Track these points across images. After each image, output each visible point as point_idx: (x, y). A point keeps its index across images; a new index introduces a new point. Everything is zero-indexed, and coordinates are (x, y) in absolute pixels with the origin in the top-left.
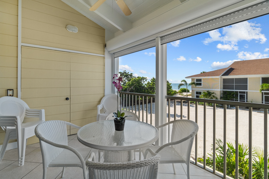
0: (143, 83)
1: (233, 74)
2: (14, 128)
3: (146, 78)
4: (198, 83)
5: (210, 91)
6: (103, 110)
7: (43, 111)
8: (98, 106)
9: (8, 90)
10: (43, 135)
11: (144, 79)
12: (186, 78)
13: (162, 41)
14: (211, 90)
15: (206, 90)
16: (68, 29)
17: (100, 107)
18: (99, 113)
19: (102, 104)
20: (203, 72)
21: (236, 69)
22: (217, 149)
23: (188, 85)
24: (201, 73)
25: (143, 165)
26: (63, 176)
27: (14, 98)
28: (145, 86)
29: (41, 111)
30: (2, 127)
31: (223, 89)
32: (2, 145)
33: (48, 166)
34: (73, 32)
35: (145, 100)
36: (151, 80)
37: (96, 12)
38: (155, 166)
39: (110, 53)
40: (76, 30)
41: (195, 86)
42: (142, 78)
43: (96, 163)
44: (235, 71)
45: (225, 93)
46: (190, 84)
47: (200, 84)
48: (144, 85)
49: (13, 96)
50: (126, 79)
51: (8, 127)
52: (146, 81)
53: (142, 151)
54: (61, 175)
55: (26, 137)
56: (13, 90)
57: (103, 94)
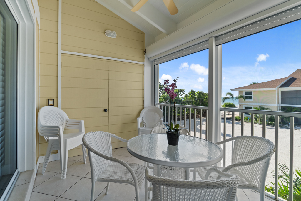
0: (180, 96)
1: (296, 85)
2: (57, 138)
3: (184, 90)
4: (247, 96)
5: (263, 107)
6: (142, 124)
7: (83, 122)
8: (138, 119)
9: (49, 99)
10: (92, 146)
11: (181, 92)
12: (232, 90)
13: (217, 42)
14: (265, 105)
15: (258, 105)
16: (106, 35)
17: (140, 120)
18: (139, 126)
19: (142, 117)
20: (254, 83)
21: (300, 79)
22: (281, 176)
23: (234, 99)
24: (251, 84)
25: (225, 185)
26: (108, 193)
27: (54, 108)
28: (182, 99)
29: (81, 122)
30: (44, 137)
31: (281, 104)
32: (45, 156)
33: (96, 180)
34: (112, 37)
35: (183, 115)
36: (189, 92)
37: (138, 13)
38: (234, 189)
39: (150, 59)
40: (114, 35)
41: (243, 100)
42: (178, 90)
43: (164, 179)
44: (298, 81)
45: (284, 108)
46: (236, 98)
47: (250, 98)
48: (180, 98)
49: (53, 106)
50: (160, 92)
51: (50, 138)
52: (184, 93)
53: (197, 171)
54: (105, 191)
55: (68, 149)
56: (53, 99)
57: (142, 106)
